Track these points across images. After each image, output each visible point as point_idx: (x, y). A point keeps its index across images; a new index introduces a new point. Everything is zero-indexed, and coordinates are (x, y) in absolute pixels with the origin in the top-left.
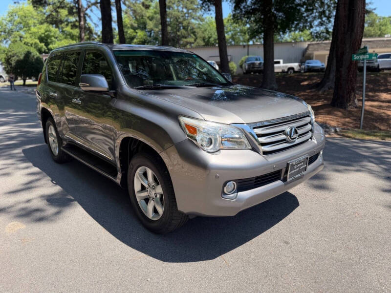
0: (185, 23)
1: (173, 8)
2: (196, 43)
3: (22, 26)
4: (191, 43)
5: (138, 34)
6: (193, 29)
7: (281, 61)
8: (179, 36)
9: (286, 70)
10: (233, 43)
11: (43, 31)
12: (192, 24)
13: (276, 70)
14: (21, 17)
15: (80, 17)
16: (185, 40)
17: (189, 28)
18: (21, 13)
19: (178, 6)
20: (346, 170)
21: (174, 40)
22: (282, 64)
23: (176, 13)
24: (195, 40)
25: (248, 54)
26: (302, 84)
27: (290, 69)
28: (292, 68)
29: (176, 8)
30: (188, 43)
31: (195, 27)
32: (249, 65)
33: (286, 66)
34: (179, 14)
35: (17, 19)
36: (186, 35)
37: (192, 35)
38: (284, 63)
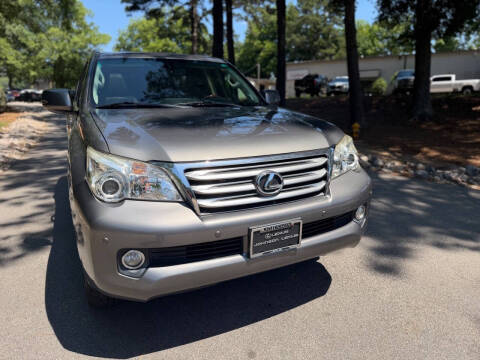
0: (325, 30)
1: (311, 12)
2: (337, 55)
3: (141, 41)
4: (331, 55)
5: (266, 46)
6: (335, 36)
7: (453, 77)
8: (316, 47)
9: (460, 89)
10: (389, 53)
11: (160, 45)
12: (334, 30)
13: (432, 90)
14: (140, 31)
15: (193, 27)
16: (324, 51)
17: (330, 36)
18: (140, 27)
19: (317, 9)
20: (458, 245)
21: (309, 51)
22: (454, 81)
23: (315, 18)
24: (337, 51)
25: (405, 68)
26: (474, 109)
27: (466, 87)
28: (470, 87)
29: (315, 12)
30: (326, 55)
31: (338, 34)
32: (400, 82)
33: (460, 84)
34: (318, 19)
35: (136, 33)
36: (325, 45)
37: (333, 45)
38: (457, 79)
